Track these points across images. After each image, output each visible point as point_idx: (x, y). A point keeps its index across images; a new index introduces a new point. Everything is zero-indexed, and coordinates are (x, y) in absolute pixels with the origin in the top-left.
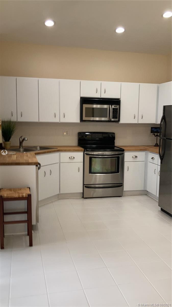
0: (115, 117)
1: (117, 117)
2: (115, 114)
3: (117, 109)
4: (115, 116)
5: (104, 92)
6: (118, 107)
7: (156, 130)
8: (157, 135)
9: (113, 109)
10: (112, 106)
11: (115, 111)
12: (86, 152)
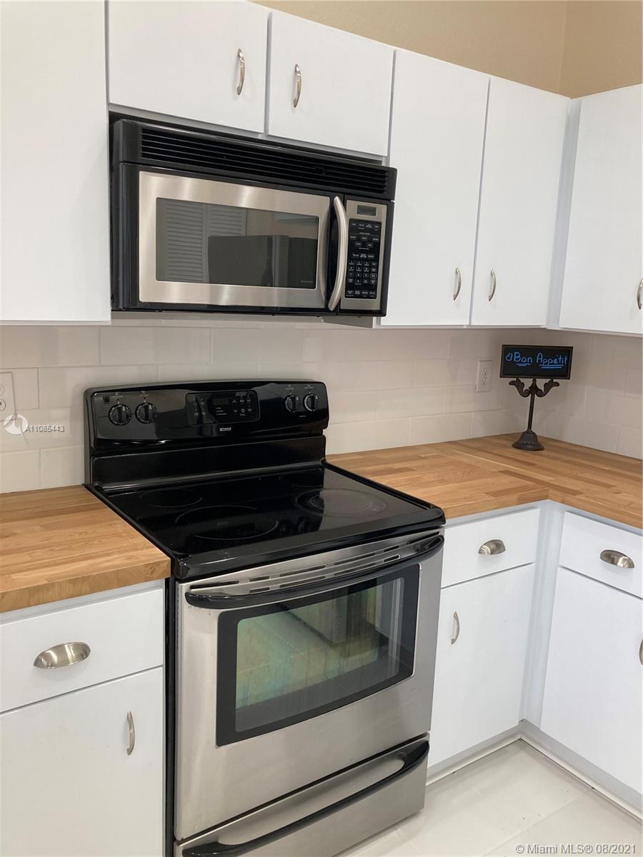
0: (363, 288)
1: (374, 288)
2: (363, 260)
3: (373, 230)
4: (362, 278)
5: (289, 96)
6: (378, 212)
7: (525, 362)
8: (534, 390)
9: (354, 226)
10: (348, 202)
11: (364, 244)
12: (192, 587)
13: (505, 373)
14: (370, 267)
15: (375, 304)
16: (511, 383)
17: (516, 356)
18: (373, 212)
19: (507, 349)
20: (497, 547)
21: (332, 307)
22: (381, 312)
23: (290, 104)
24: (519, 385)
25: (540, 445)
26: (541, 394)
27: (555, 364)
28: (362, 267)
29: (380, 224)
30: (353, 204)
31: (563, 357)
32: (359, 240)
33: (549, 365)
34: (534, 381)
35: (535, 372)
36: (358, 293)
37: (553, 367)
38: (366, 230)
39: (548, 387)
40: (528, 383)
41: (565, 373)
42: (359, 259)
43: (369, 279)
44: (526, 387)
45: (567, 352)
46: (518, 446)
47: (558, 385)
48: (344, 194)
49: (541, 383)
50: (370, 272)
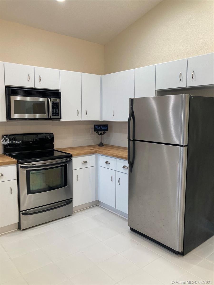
0: (56, 114)
1: (58, 114)
2: (55, 109)
3: (57, 103)
4: (55, 112)
5: (39, 81)
6: (58, 100)
7: (99, 128)
8: (101, 134)
9: (53, 103)
10: (51, 98)
11: (55, 106)
12: (21, 165)
13: (95, 131)
14: (57, 110)
15: (59, 117)
16: (96, 133)
17: (97, 127)
18: (57, 100)
19: (95, 126)
20: (86, 162)
21: (49, 118)
22: (60, 118)
23: (39, 82)
24: (98, 133)
25: (103, 145)
26: (103, 135)
27: (105, 128)
28: (55, 110)
29: (58, 102)
30: (52, 99)
31: (107, 127)
32: (54, 105)
33: (103, 128)
34: (101, 132)
35: (101, 130)
36: (55, 115)
37: (104, 129)
38: (56, 103)
39: (104, 133)
40: (100, 132)
41: (107, 130)
42: (54, 109)
43: (57, 112)
44: (100, 133)
45: (107, 126)
46: (99, 146)
47: (106, 132)
48: (50, 97)
49: (102, 132)
50: (57, 111)
